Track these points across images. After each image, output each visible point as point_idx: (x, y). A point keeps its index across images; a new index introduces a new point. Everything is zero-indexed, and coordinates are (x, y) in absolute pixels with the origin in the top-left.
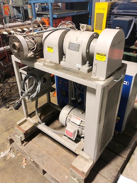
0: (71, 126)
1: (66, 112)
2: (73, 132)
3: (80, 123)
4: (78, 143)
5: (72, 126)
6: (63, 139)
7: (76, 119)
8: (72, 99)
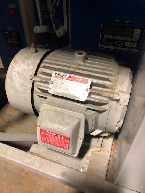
0: (55, 111)
1: (26, 68)
2: (68, 134)
3: (87, 93)
4: (86, 157)
5: (59, 109)
6: (34, 157)
7: (71, 83)
8: (38, 31)
